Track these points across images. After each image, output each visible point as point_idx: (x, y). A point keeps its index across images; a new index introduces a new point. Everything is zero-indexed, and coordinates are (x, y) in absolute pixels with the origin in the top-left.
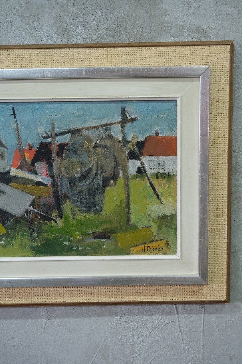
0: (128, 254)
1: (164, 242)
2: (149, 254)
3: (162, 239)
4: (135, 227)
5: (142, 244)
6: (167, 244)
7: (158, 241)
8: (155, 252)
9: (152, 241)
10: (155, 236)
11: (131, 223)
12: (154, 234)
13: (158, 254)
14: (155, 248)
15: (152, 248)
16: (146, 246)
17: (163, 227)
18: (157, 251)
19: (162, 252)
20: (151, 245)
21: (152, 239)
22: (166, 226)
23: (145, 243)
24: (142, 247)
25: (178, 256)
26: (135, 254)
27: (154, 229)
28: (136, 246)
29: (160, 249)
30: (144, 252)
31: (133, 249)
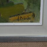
0: (7, 22)
1: (32, 14)
2: (21, 22)
3: (30, 12)
4: (12, 4)
5: (17, 15)
6: (34, 15)
7: (28, 13)
8: (25, 20)
9: (24, 13)
10: (26, 10)
11: (10, 1)
12: (25, 9)
13: (27, 22)
14: (25, 18)
15: (23, 18)
16: (19, 16)
17: (31, 4)
18: (27, 20)
19: (30, 21)
20: (23, 16)
21: (24, 12)
22: (33, 3)
23: (19, 15)
24: (16, 17)
25: (40, 23)
26: (12, 22)
27: (25, 5)
28: (13, 16)
29: (29, 19)
30: (18, 20)
31: (11, 18)
